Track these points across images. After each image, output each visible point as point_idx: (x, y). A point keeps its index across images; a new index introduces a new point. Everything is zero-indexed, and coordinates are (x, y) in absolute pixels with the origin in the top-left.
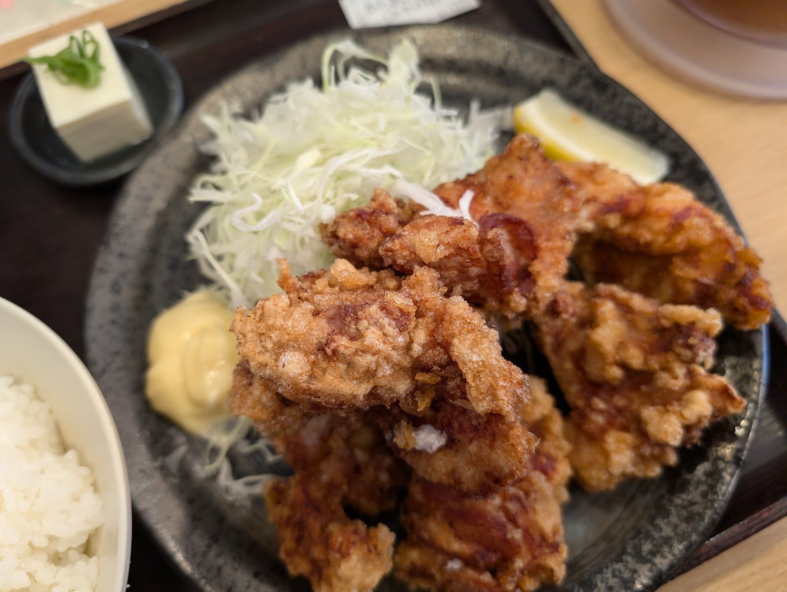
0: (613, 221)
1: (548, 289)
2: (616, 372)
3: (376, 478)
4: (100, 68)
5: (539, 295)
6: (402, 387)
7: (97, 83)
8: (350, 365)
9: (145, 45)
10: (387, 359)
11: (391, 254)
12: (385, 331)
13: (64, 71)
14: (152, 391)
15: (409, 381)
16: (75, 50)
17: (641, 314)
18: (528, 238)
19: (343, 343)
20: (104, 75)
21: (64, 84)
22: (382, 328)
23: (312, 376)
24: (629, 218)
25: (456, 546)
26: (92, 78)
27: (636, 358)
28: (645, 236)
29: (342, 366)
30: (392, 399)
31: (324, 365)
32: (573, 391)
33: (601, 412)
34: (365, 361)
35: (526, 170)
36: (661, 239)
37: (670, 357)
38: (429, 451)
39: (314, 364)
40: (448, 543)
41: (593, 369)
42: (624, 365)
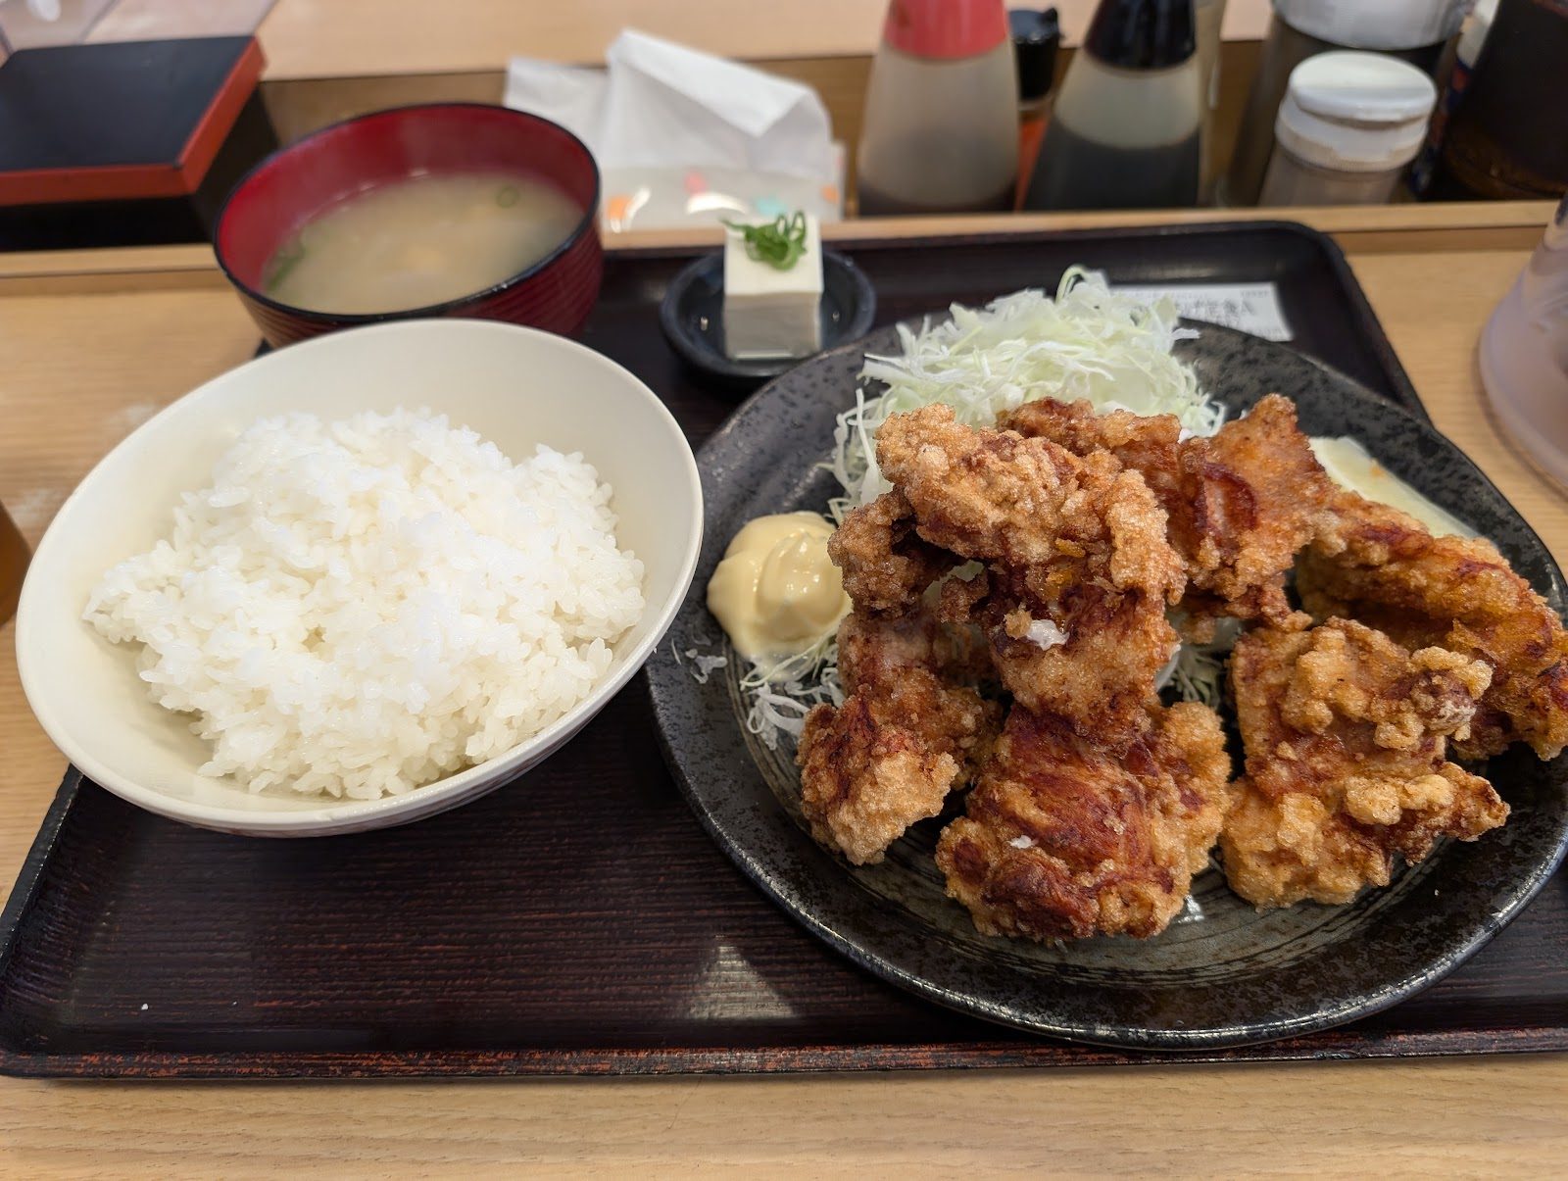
0: (1377, 553)
1: (1253, 562)
2: (1321, 711)
3: (959, 718)
4: (803, 250)
5: (1240, 565)
6: (1037, 549)
7: (789, 267)
8: (990, 484)
9: (849, 263)
10: (1033, 494)
11: (1073, 432)
12: (1041, 465)
13: (759, 246)
14: (714, 584)
15: (1047, 545)
16: (781, 227)
17: (1381, 656)
18: (1248, 505)
19: (991, 458)
20: (802, 259)
21: (753, 259)
22: (1039, 461)
23: (945, 479)
24: (1398, 555)
25: (1034, 814)
26: (788, 259)
27: (1355, 703)
28: (1417, 578)
29: (982, 482)
30: (1021, 557)
31: (964, 472)
32: (1256, 740)
33: (1288, 762)
34: (1009, 483)
35: (1268, 435)
36: (1440, 586)
37: (1404, 705)
38: (1042, 645)
39: (953, 468)
40: (1023, 808)
41: (1291, 708)
42: (1337, 709)
